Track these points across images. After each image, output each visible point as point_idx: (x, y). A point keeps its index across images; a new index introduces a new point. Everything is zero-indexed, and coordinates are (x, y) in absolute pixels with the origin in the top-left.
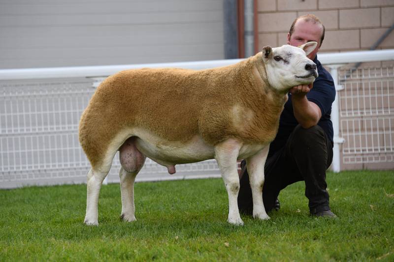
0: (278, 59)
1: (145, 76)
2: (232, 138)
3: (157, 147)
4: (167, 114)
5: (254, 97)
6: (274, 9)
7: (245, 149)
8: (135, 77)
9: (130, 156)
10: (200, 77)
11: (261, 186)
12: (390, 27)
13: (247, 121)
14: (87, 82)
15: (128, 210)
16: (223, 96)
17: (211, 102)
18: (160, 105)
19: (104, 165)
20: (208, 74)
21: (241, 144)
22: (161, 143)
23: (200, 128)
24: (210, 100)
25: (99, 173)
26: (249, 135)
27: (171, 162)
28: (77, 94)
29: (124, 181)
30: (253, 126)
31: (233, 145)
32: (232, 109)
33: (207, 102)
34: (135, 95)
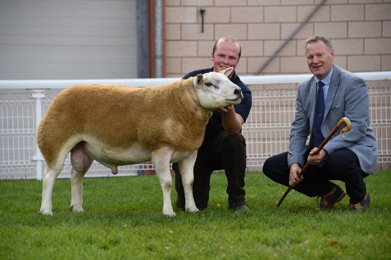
0: (209, 84)
1: (94, 91)
2: (165, 145)
3: (102, 151)
4: (111, 124)
5: (185, 113)
6: (179, 38)
7: (176, 154)
8: (85, 91)
9: (80, 158)
10: (139, 94)
11: (191, 185)
12: (270, 57)
13: (178, 133)
14: (27, 94)
15: (76, 202)
16: (158, 110)
17: (148, 116)
18: (105, 116)
19: (58, 164)
20: (145, 92)
21: (173, 150)
22: (106, 147)
23: (138, 137)
24: (147, 114)
25: (53, 170)
26: (179, 144)
27: (114, 163)
28: (17, 103)
29: (75, 178)
30: (182, 136)
31: (166, 151)
32: (165, 122)
33: (144, 115)
34: (84, 107)
